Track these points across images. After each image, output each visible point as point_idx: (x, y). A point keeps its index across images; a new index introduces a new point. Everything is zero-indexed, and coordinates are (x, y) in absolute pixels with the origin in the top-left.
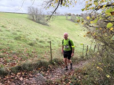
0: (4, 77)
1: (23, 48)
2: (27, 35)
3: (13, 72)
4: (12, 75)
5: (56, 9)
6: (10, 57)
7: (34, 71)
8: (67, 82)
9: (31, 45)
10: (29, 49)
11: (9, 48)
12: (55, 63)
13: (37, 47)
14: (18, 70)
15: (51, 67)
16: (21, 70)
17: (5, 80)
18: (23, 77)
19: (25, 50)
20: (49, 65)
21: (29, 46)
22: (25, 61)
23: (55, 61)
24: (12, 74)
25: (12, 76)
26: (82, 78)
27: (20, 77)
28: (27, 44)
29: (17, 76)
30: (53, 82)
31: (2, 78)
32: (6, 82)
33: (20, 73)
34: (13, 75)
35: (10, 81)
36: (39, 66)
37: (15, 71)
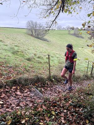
2: (26, 50)
3: (8, 85)
5: (56, 17)
6: (5, 70)
7: (30, 86)
8: (67, 101)
9: (28, 60)
10: (26, 64)
11: (6, 62)
12: (53, 79)
13: (35, 62)
15: (49, 84)
16: (16, 84)
19: (22, 65)
20: (47, 82)
21: (26, 61)
22: (21, 76)
23: (54, 78)
24: (7, 87)
25: (6, 89)
26: (85, 98)
28: (24, 58)
29: (12, 90)
30: (51, 100)
33: (15, 87)
34: (8, 89)
36: (36, 81)
37: (10, 84)
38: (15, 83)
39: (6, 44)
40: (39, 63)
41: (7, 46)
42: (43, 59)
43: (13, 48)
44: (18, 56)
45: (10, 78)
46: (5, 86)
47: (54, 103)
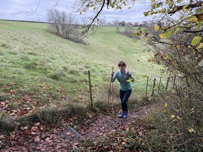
1: (40, 84)
6: (18, 99)
9: (54, 79)
10: (52, 85)
11: (16, 84)
12: (97, 109)
13: (65, 82)
14: (34, 121)
15: (91, 116)
19: (44, 88)
20: (87, 113)
22: (44, 107)
23: (98, 106)
26: (144, 135)
36: (70, 114)
37: (28, 123)
39: (13, 51)
40: (72, 82)
41: (14, 54)
42: (79, 75)
43: (26, 59)
44: (36, 72)
45: (26, 113)
46: (19, 126)
47: (99, 147)
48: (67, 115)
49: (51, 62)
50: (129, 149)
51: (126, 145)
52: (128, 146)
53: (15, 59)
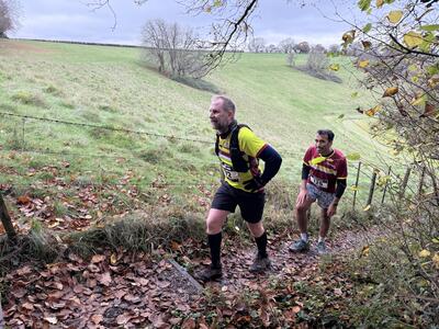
0: (44, 269)
1: (118, 170)
2: (138, 124)
3: (77, 251)
4: (70, 261)
5: (249, 8)
6: (66, 197)
7: (154, 252)
8: (287, 306)
9: (147, 160)
10: (142, 172)
11: (67, 167)
13: (171, 167)
14: (97, 244)
16: (106, 245)
17: (45, 279)
18: (113, 274)
19: (126, 177)
21: (142, 162)
22: (122, 215)
23: (240, 224)
24: (72, 257)
25: (70, 265)
26: (347, 295)
27: (100, 273)
28: (135, 154)
29: (91, 266)
30: (229, 302)
31: (34, 272)
32: (47, 284)
33: (101, 258)
34: (75, 263)
35: (65, 284)
36: (176, 235)
37: (85, 246)
38: (100, 241)
39: (68, 101)
40: (185, 169)
41: (71, 107)
42: (201, 156)
43: (94, 118)
44: (112, 143)
47: (239, 312)
48: (171, 238)
49: (143, 126)
50: (310, 324)
51: (303, 315)
52: (307, 317)
53: (71, 116)
